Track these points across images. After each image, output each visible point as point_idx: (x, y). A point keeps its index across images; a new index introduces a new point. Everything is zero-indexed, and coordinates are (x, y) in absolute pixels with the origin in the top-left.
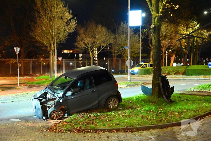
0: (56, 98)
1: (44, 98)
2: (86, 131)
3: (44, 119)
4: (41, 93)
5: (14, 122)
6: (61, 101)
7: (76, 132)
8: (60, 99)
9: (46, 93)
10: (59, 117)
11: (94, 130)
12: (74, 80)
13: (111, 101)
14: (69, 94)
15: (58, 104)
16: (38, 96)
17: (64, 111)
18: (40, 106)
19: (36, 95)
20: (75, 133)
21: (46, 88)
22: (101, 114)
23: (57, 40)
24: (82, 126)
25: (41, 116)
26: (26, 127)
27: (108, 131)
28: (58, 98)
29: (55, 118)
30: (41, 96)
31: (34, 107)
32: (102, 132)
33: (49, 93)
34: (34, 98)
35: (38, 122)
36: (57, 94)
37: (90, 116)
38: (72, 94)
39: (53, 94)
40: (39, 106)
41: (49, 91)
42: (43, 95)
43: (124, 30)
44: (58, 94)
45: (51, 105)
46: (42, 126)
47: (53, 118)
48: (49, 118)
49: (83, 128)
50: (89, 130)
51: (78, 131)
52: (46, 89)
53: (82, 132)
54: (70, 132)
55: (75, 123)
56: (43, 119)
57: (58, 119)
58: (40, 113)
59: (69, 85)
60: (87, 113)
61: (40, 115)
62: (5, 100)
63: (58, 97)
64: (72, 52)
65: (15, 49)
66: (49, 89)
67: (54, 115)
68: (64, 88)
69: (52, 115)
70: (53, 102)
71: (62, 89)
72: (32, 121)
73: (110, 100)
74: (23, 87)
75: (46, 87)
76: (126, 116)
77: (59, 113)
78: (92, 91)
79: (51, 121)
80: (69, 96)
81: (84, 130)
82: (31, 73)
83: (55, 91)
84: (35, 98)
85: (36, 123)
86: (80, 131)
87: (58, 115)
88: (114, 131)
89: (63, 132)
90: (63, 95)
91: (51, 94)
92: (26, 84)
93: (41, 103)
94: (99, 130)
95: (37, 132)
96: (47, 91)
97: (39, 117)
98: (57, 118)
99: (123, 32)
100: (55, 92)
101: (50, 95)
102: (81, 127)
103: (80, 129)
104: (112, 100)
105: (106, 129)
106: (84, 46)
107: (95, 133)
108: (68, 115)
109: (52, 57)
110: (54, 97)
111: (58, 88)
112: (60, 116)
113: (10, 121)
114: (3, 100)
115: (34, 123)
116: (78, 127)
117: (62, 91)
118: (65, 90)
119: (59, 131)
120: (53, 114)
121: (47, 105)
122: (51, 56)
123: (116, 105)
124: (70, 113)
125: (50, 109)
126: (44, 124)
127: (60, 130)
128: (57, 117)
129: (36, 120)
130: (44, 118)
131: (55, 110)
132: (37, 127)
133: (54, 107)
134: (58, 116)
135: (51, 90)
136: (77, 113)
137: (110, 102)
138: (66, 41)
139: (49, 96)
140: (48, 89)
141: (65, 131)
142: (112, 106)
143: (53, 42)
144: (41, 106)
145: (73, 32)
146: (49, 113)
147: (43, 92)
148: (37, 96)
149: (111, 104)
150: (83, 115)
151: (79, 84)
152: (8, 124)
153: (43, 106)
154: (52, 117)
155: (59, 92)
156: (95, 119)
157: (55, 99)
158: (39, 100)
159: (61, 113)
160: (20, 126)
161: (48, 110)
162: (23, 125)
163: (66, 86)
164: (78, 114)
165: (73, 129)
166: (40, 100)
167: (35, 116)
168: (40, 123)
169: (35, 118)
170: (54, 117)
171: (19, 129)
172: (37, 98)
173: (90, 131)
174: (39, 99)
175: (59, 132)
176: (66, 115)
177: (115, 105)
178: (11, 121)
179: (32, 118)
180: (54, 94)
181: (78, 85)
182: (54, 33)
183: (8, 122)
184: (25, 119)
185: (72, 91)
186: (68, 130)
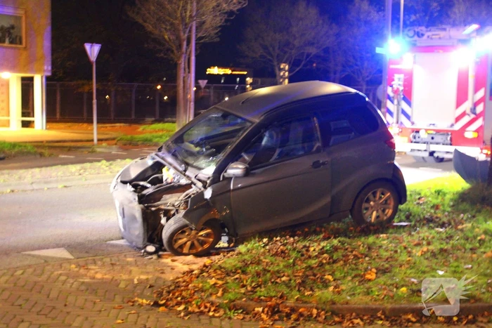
0: (192, 183)
1: (152, 183)
2: (301, 315)
3: (151, 254)
4: (143, 164)
5: (47, 260)
6: (208, 194)
7: (264, 316)
8: (205, 187)
9: (158, 167)
10: (200, 249)
11: (334, 313)
12: (252, 123)
13: (372, 197)
14: (236, 170)
15: (197, 206)
16: (134, 173)
17: (218, 228)
18: (137, 209)
19: (127, 171)
20: (262, 320)
21: (160, 150)
22: (343, 244)
23: (197, 32)
24: (286, 291)
25: (140, 243)
26: (83, 283)
27: (387, 318)
28: (200, 185)
29: (185, 250)
30: (142, 176)
31: (118, 211)
32: (362, 320)
33: (170, 164)
34: (119, 180)
35: (128, 263)
36: (196, 172)
37: (308, 251)
38: (247, 173)
39: (182, 168)
40: (133, 208)
41: (170, 159)
42: (150, 173)
43: (362, 17)
44: (200, 169)
45: (173, 206)
46: (140, 282)
47: (179, 250)
48: (165, 250)
49: (291, 303)
50: (315, 311)
51: (274, 313)
52: (160, 154)
53: (288, 316)
54: (241, 316)
55: (258, 275)
56: (145, 251)
57: (198, 255)
58: (137, 233)
59: (237, 141)
60: (296, 238)
61: (138, 236)
62: (46, 183)
63: (199, 180)
64: (228, 71)
65: (87, 46)
66: (169, 152)
67: (185, 240)
68: (219, 149)
69: (176, 241)
70: (182, 196)
71: (213, 155)
72: (108, 260)
73: (370, 194)
74: (105, 148)
75: (161, 147)
76: (434, 255)
77: (202, 233)
78: (314, 163)
79: (173, 261)
80: (237, 177)
81: (293, 310)
82: (133, 117)
83: (190, 160)
84: (124, 180)
85: (122, 267)
86: (278, 311)
87: (198, 240)
88: (410, 316)
89: (213, 316)
90: (214, 173)
91: (175, 168)
92: (115, 142)
93: (142, 200)
94: (351, 311)
95: (121, 308)
96: (163, 158)
97: (134, 244)
98: (194, 251)
99: (359, 20)
100: (187, 164)
101: (172, 171)
102: (281, 297)
103: (278, 304)
104: (374, 194)
105: (377, 310)
106: (261, 51)
107: (336, 323)
108: (229, 242)
109: (184, 77)
110: (184, 181)
111: (198, 149)
112: (202, 243)
113: (33, 256)
114: (39, 183)
115: (116, 268)
116: (271, 298)
117: (212, 161)
118: (221, 156)
119: (199, 308)
120: (181, 236)
121: (163, 207)
122: (181, 74)
123: (389, 212)
124: (237, 235)
125: (172, 221)
126: (148, 273)
127: (206, 307)
128: (192, 246)
129: (122, 257)
130: (151, 248)
131: (186, 226)
132: (122, 285)
133: (182, 212)
134: (196, 242)
135: (174, 155)
136: (261, 235)
137: (368, 201)
138: (219, 37)
139: (168, 175)
140: (166, 153)
141: (222, 312)
142: (375, 213)
143: (186, 35)
144: (142, 209)
145: (238, 10)
146: (165, 235)
147: (150, 162)
148: (130, 176)
149: (372, 207)
150: (284, 245)
151: (268, 141)
152: (25, 268)
153: (147, 208)
154: (176, 246)
155: (202, 162)
156: (329, 263)
157: (188, 186)
158: (135, 186)
159: (208, 235)
160: (63, 278)
161: (163, 221)
162: (76, 276)
163: (227, 144)
164: (265, 240)
165: (251, 303)
166: (138, 189)
167: (123, 238)
168: (134, 269)
169: (122, 246)
170: (182, 247)
171: (54, 294)
172: (130, 182)
173: (318, 315)
174: (135, 184)
175: (202, 313)
176: (225, 239)
177: (384, 211)
178: (39, 257)
179: (113, 246)
180: (185, 171)
181: (264, 142)
182: (191, 11)
183: (27, 263)
184: (87, 250)
185: (244, 161)
186: (233, 306)
